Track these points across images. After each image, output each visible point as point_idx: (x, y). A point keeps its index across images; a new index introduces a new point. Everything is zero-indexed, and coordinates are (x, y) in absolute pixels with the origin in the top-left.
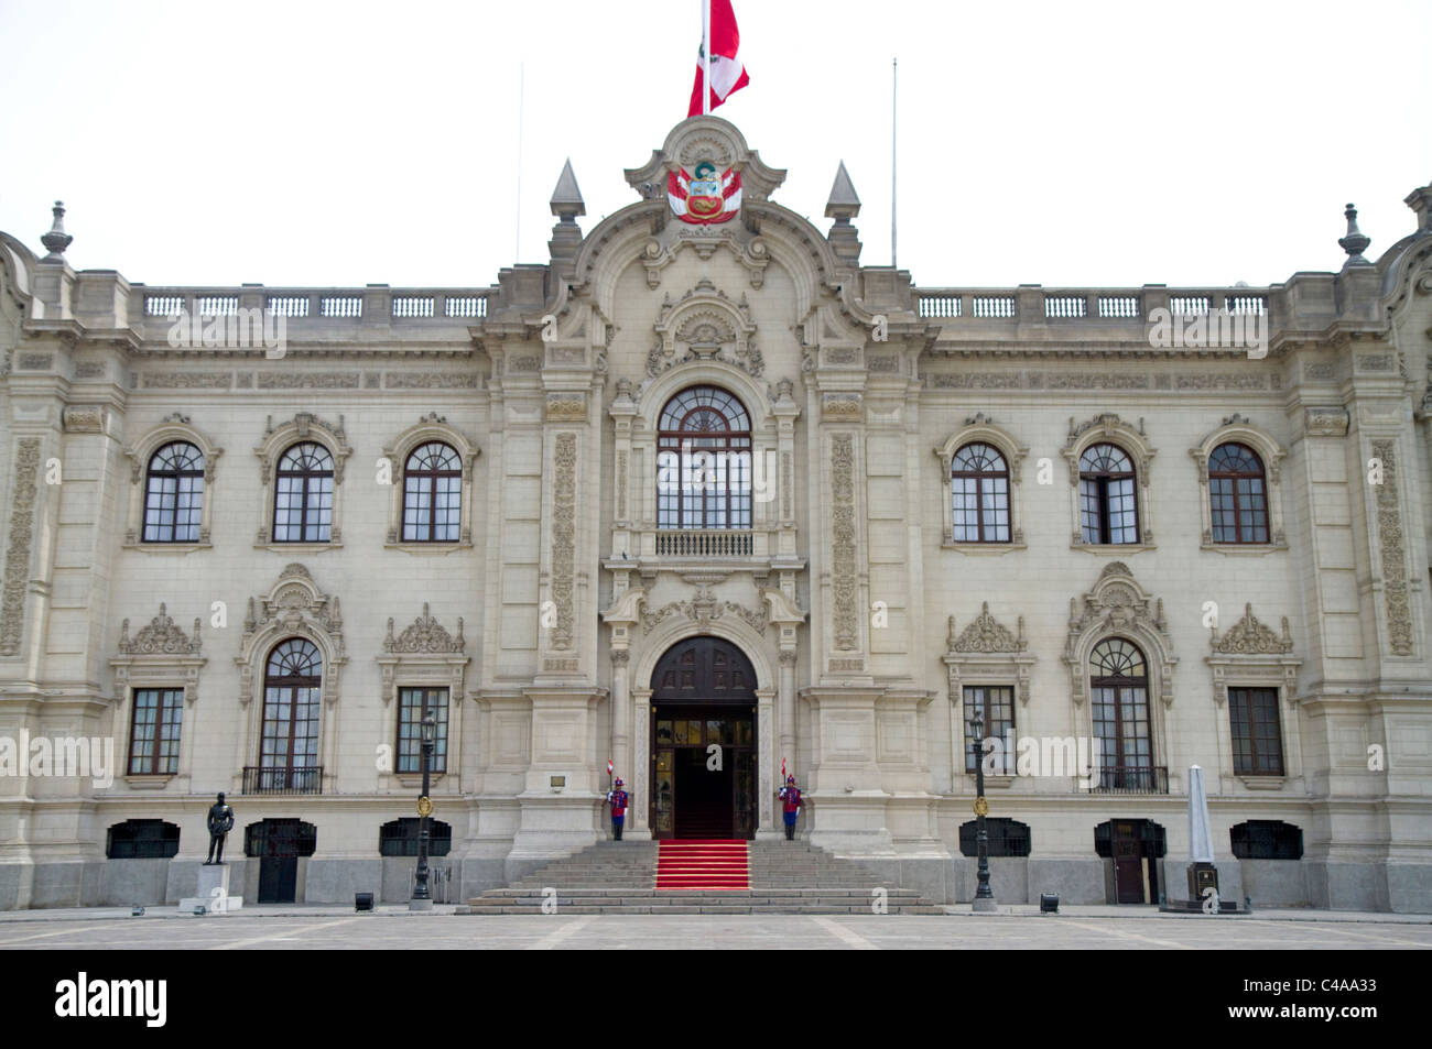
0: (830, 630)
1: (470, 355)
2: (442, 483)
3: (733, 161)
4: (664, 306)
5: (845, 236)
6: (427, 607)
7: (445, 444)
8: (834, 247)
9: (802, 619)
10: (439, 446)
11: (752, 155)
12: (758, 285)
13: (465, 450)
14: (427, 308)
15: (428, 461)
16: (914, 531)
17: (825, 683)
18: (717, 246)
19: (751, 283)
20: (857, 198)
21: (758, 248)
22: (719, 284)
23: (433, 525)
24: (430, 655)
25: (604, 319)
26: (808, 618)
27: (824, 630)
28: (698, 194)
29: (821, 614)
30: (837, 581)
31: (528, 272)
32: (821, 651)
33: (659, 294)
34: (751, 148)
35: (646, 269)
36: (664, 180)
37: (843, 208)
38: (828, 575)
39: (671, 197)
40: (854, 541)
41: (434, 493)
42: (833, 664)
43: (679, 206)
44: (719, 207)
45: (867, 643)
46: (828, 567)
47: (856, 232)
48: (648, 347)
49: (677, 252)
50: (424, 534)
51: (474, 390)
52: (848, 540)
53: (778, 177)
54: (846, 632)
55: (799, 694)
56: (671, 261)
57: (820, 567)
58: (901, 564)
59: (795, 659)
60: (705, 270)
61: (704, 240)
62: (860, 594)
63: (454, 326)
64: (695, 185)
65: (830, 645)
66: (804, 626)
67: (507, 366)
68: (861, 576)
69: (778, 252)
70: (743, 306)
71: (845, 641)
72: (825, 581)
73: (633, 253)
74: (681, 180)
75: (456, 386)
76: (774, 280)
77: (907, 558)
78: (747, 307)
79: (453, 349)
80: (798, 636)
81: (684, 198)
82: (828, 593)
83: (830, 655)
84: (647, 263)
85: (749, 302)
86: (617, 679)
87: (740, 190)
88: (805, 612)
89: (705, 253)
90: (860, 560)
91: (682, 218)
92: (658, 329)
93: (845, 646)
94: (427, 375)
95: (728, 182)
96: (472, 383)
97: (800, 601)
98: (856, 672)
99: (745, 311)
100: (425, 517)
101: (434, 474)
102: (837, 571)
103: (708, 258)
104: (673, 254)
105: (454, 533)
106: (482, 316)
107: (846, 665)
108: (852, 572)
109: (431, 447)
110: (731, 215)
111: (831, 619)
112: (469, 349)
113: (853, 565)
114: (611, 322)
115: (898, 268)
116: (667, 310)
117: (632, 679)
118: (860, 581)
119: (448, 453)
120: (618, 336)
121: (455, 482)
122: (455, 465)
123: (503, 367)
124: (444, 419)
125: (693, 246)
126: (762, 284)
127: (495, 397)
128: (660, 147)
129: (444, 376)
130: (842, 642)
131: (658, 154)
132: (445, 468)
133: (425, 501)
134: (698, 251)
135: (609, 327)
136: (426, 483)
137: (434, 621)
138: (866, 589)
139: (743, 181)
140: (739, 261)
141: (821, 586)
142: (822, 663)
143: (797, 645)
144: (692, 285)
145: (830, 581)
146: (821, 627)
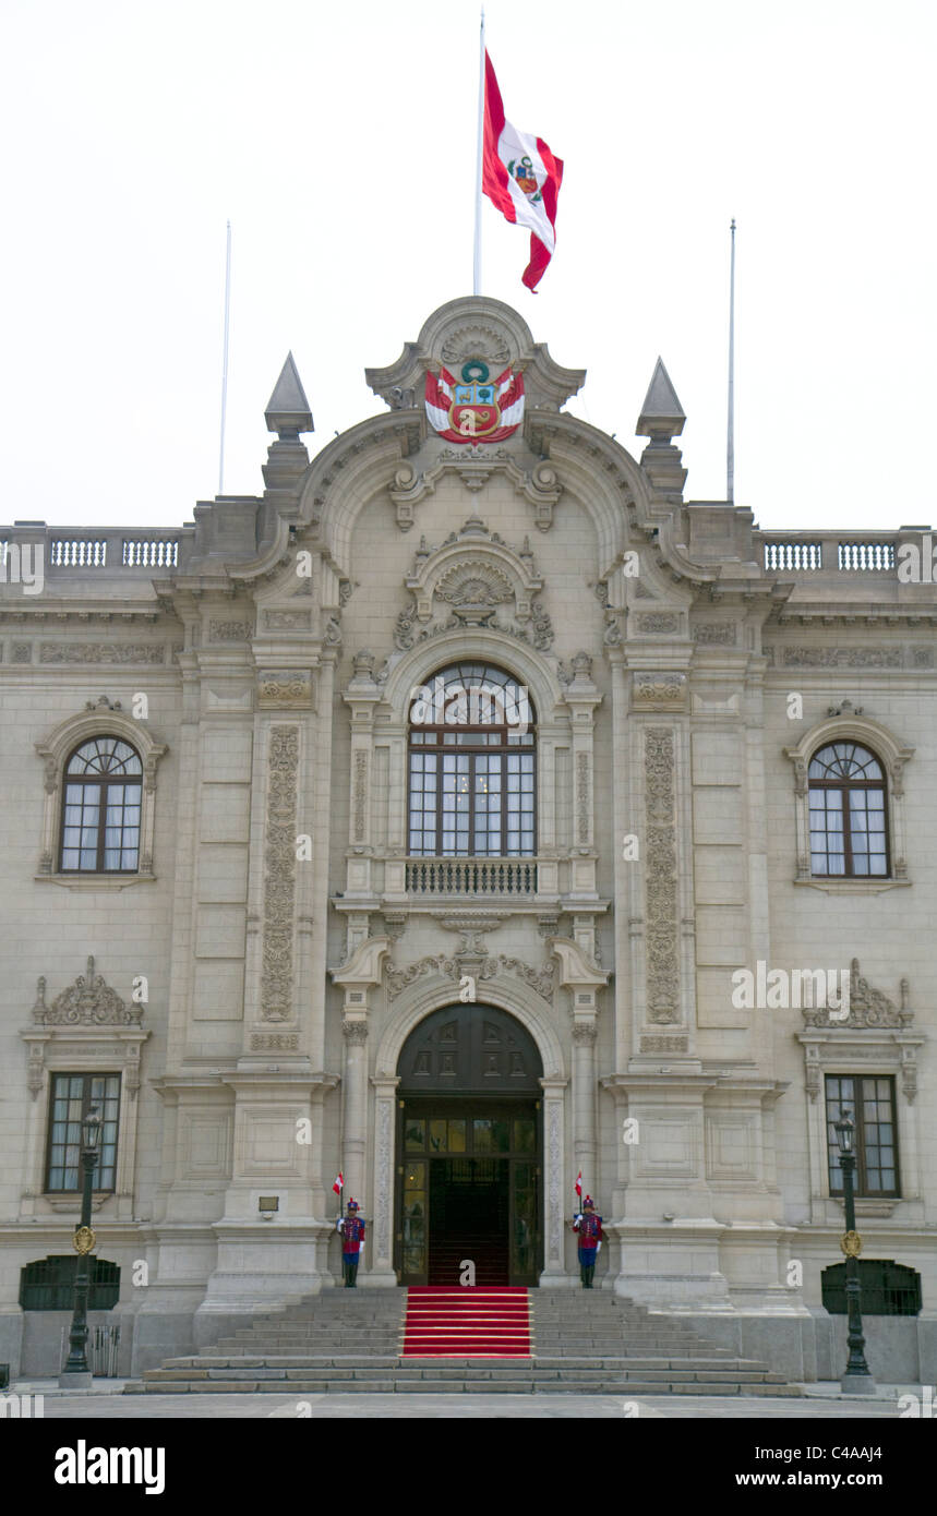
0: (642, 997)
1: (155, 619)
2: (115, 793)
3: (513, 359)
4: (419, 554)
5: (665, 462)
6: (92, 961)
7: (119, 739)
8: (649, 476)
9: (605, 981)
10: (111, 743)
11: (540, 350)
12: (546, 526)
13: (147, 748)
14: (97, 554)
15: (97, 763)
16: (757, 861)
17: (635, 1068)
18: (491, 473)
19: (537, 523)
20: (680, 410)
21: (546, 476)
22: (493, 526)
23: (101, 849)
24: (95, 1028)
25: (337, 572)
26: (612, 979)
27: (633, 997)
28: (466, 403)
29: (630, 974)
30: (652, 929)
31: (235, 506)
32: (630, 1025)
33: (413, 537)
34: (537, 340)
35: (394, 504)
36: (419, 382)
37: (662, 420)
38: (640, 921)
39: (428, 406)
40: (674, 875)
41: (103, 806)
42: (647, 1043)
43: (440, 418)
44: (494, 419)
45: (692, 1014)
46: (640, 909)
47: (679, 455)
48: (396, 609)
49: (437, 481)
50: (90, 861)
51: (160, 666)
52: (667, 872)
53: (575, 380)
54: (663, 999)
55: (600, 1084)
56: (429, 494)
57: (629, 909)
58: (739, 907)
59: (594, 1036)
60: (474, 506)
61: (472, 465)
62: (684, 948)
63: (132, 579)
64: (461, 391)
65: (642, 1018)
66: (607, 990)
67: (205, 633)
68: (684, 922)
69: (573, 483)
70: (526, 554)
71: (663, 1011)
72: (635, 928)
73: (376, 482)
74: (441, 383)
75: (135, 661)
76: (567, 518)
77: (747, 897)
78: (530, 555)
79: (132, 611)
80: (598, 1005)
81: (447, 408)
82: (640, 945)
83: (642, 1030)
84: (396, 497)
85: (532, 549)
86: (351, 1062)
87: (523, 398)
88: (608, 972)
89: (475, 482)
90: (683, 900)
91: (442, 435)
92: (410, 585)
93: (663, 1017)
94: (96, 646)
95: (505, 387)
96: (157, 657)
97: (601, 955)
98: (678, 1054)
99: (527, 560)
100: (91, 839)
101: (105, 780)
102: (651, 915)
103: (479, 489)
104: (430, 483)
105: (130, 861)
106: (172, 565)
107: (664, 1044)
108: (673, 914)
109: (101, 743)
110: (510, 432)
111: (643, 981)
112: (154, 610)
113: (674, 907)
114: (347, 575)
115: (737, 503)
116: (421, 560)
117: (372, 1062)
118: (683, 929)
119: (124, 752)
120: (357, 595)
121: (133, 792)
122: (133, 768)
123: (200, 634)
124: (119, 705)
125: (458, 473)
126: (551, 524)
127: (188, 676)
128: (414, 339)
129: (119, 647)
130: (658, 1013)
131: (411, 349)
132: (119, 771)
133: (91, 816)
134: (465, 480)
135: (343, 582)
136: (93, 793)
137: (102, 981)
138: (691, 941)
139: (526, 386)
140: (520, 494)
142: (630, 1043)
143: (597, 1016)
144: (458, 525)
145: (642, 928)
146: (630, 992)
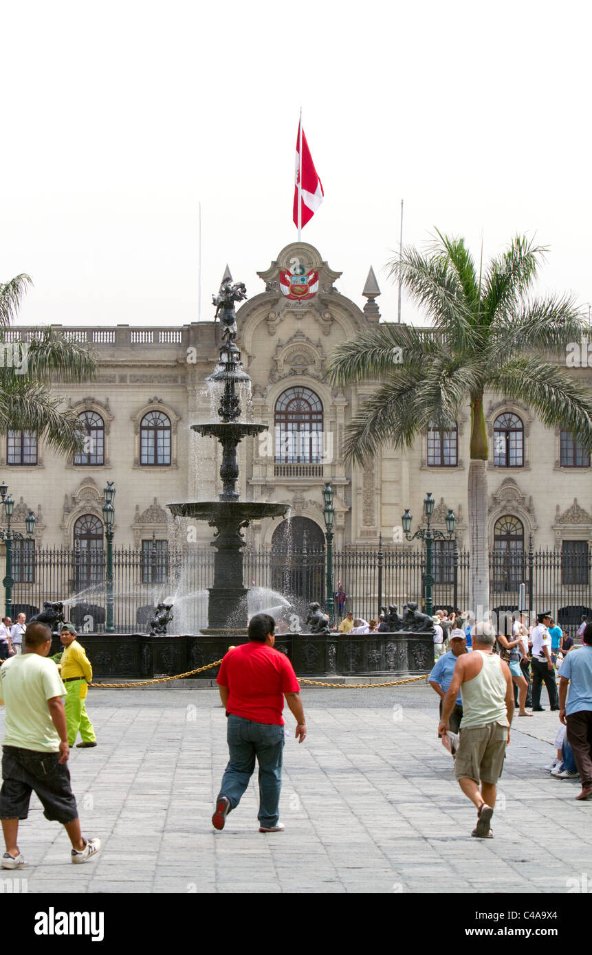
0: (361, 516)
1: (175, 366)
2: (160, 433)
3: (314, 266)
4: (278, 346)
5: (372, 308)
6: (155, 499)
7: (161, 412)
8: (366, 317)
9: (347, 510)
10: (158, 414)
11: (325, 264)
12: (327, 333)
13: (173, 417)
14: (150, 337)
15: (152, 421)
16: (405, 464)
17: (358, 542)
18: (305, 313)
19: (324, 332)
20: (378, 290)
21: (327, 315)
22: (307, 334)
23: (156, 455)
24: (158, 524)
25: (247, 353)
26: (350, 509)
27: (358, 515)
28: (296, 284)
29: (356, 508)
30: (365, 491)
31: (207, 326)
32: (356, 526)
33: (275, 338)
34: (324, 260)
35: (269, 325)
36: (278, 275)
37: (372, 291)
38: (361, 489)
39: (281, 285)
40: (374, 472)
41: (156, 438)
42: (362, 533)
43: (286, 290)
44: (307, 290)
45: (379, 522)
46: (361, 484)
47: (378, 308)
48: (269, 367)
49: (285, 316)
50: (152, 460)
51: (176, 384)
52: (370, 471)
53: (338, 275)
54: (369, 517)
55: (346, 547)
56: (281, 321)
57: (357, 484)
58: (398, 482)
59: (344, 529)
60: (299, 325)
61: (299, 310)
62: (376, 499)
63: (164, 348)
64: (294, 278)
65: (361, 523)
66: (349, 513)
67: (197, 377)
68: (377, 489)
69: (337, 317)
70: (319, 346)
71: (368, 521)
72: (359, 491)
73: (262, 318)
74: (286, 276)
75: (166, 382)
76: (335, 330)
77: (401, 478)
78: (321, 346)
79: (165, 364)
80: (345, 518)
81: (288, 286)
82: (360, 498)
83: (361, 528)
84: (269, 323)
85: (323, 343)
86: (255, 539)
87: (318, 281)
88: (349, 507)
89: (298, 316)
90: (377, 481)
91: (287, 297)
92: (275, 359)
93: (368, 524)
94: (151, 376)
95: (311, 277)
96: (175, 381)
97: (347, 502)
98: (373, 537)
99: (319, 348)
100: (152, 451)
101: (156, 428)
102: (365, 486)
103: (301, 319)
104: (282, 317)
105: (167, 460)
106: (179, 342)
107: (368, 533)
108: (373, 487)
109: (154, 413)
110: (314, 295)
111: (361, 511)
112: (174, 364)
113: (373, 483)
114: (251, 354)
115: (401, 322)
116: (279, 348)
117: (263, 539)
118: (376, 491)
119: (163, 417)
120: (254, 361)
121: (167, 433)
122: (167, 423)
123: (195, 376)
124: (161, 400)
125: (293, 312)
126: (329, 333)
127: (190, 393)
128: (275, 260)
129: (160, 376)
130: (366, 522)
131: (275, 264)
132: (161, 425)
133: (151, 443)
134: (296, 315)
135: (249, 357)
136: (152, 433)
137: (159, 507)
138: (379, 496)
139: (319, 276)
140: (317, 321)
141: (357, 494)
142: (356, 532)
143: (345, 522)
144: (292, 334)
145: (361, 491)
146: (356, 514)
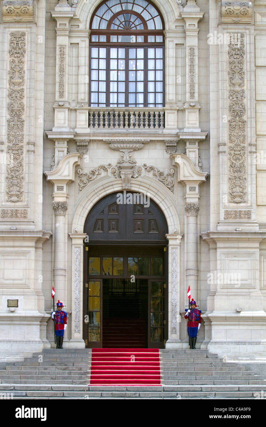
0: (225, 187)
9: (204, 179)
17: (221, 228)
26: (208, 177)
27: (221, 187)
29: (218, 175)
30: (231, 149)
32: (218, 204)
38: (225, 144)
40: (245, 118)
42: (228, 214)
45: (254, 197)
46: (225, 137)
52: (240, 116)
54: (238, 189)
55: (201, 237)
57: (218, 138)
59: (197, 210)
65: (225, 199)
66: (205, 184)
68: (250, 144)
71: (237, 196)
72: (222, 148)
80: (200, 192)
82: (225, 159)
83: (225, 207)
88: (206, 173)
90: (250, 132)
93: (237, 199)
97: (202, 164)
98: (245, 220)
102: (231, 141)
107: (238, 214)
108: (244, 141)
111: (226, 178)
113: (244, 136)
117: (70, 225)
118: (249, 149)
130: (235, 197)
141: (219, 153)
142: (218, 214)
143: (199, 199)
145: (226, 149)
146: (218, 185)
